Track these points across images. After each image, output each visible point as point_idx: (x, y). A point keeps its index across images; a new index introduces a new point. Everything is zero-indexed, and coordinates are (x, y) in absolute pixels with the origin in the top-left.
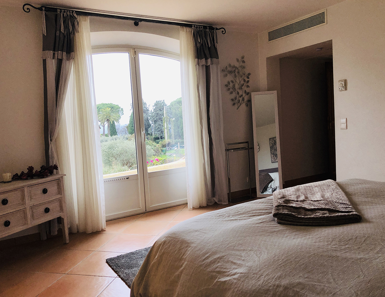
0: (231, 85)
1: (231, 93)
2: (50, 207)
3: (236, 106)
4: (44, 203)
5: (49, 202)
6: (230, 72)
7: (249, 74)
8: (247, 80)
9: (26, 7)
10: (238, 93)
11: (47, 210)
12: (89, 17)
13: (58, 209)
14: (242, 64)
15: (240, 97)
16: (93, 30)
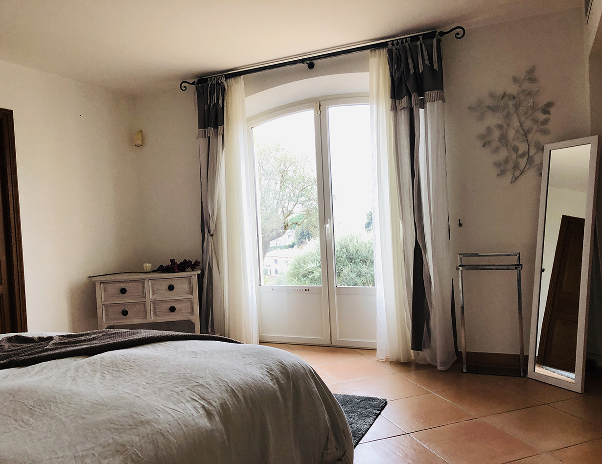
0: (496, 134)
1: (496, 150)
2: (177, 306)
3: (509, 177)
4: (170, 301)
5: (176, 301)
6: (493, 109)
7: (550, 104)
8: (542, 117)
9: (184, 84)
10: (516, 149)
11: (172, 309)
12: (242, 76)
13: (189, 310)
14: (527, 85)
15: (522, 156)
16: (248, 93)
